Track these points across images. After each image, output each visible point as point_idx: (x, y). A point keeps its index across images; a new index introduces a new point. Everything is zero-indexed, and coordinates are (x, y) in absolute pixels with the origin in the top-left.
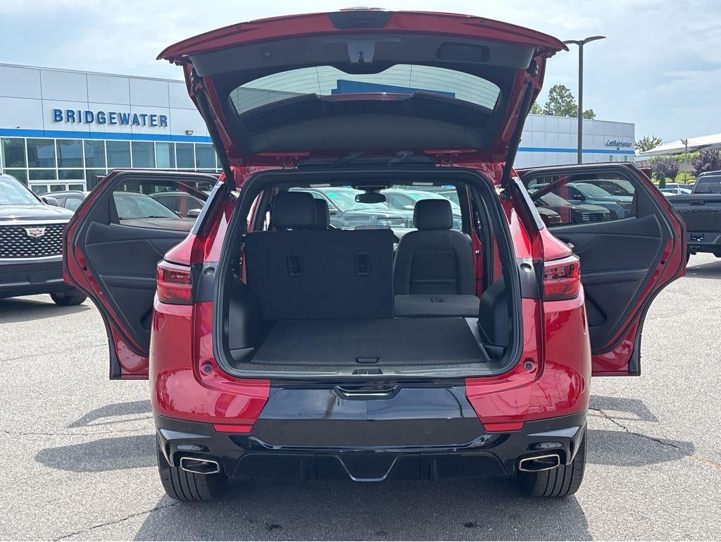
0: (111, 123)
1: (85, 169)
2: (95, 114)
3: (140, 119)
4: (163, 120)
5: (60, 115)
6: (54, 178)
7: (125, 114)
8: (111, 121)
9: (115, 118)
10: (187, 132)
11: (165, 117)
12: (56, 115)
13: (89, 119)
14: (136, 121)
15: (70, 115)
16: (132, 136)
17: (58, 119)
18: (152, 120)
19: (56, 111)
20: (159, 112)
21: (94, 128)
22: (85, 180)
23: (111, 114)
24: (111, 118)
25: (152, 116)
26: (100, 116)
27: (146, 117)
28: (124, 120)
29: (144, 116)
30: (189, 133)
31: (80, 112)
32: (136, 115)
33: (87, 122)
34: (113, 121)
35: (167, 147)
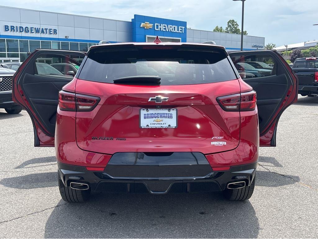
0: (32, 32)
1: (19, 53)
2: (24, 28)
3: (45, 31)
4: (55, 32)
5: (8, 28)
6: (5, 57)
7: (38, 28)
8: (31, 31)
9: (33, 30)
10: (66, 37)
11: (56, 30)
12: (6, 28)
13: (21, 30)
14: (43, 32)
15: (13, 28)
16: (41, 38)
17: (7, 30)
18: (50, 31)
19: (6, 26)
20: (53, 28)
21: (24, 34)
22: (19, 58)
23: (31, 28)
24: (32, 30)
25: (50, 29)
26: (26, 29)
27: (48, 30)
28: (37, 31)
29: (46, 29)
30: (67, 37)
31: (17, 27)
32: (43, 29)
33: (20, 31)
34: (32, 31)
35: (57, 44)
